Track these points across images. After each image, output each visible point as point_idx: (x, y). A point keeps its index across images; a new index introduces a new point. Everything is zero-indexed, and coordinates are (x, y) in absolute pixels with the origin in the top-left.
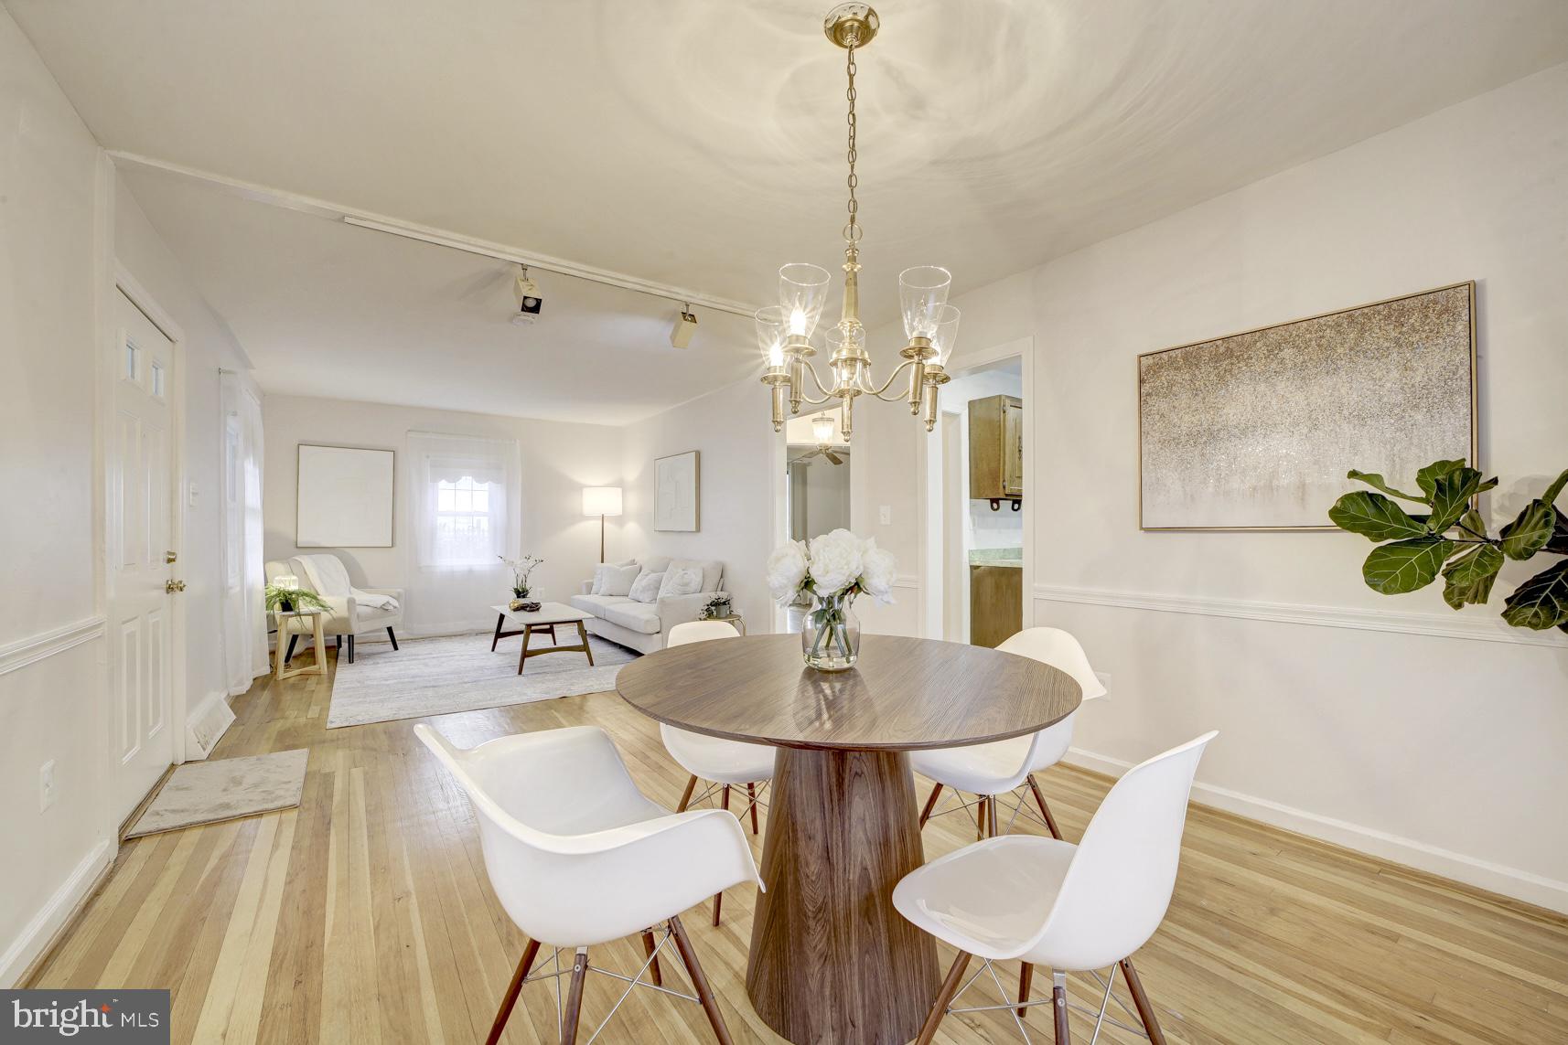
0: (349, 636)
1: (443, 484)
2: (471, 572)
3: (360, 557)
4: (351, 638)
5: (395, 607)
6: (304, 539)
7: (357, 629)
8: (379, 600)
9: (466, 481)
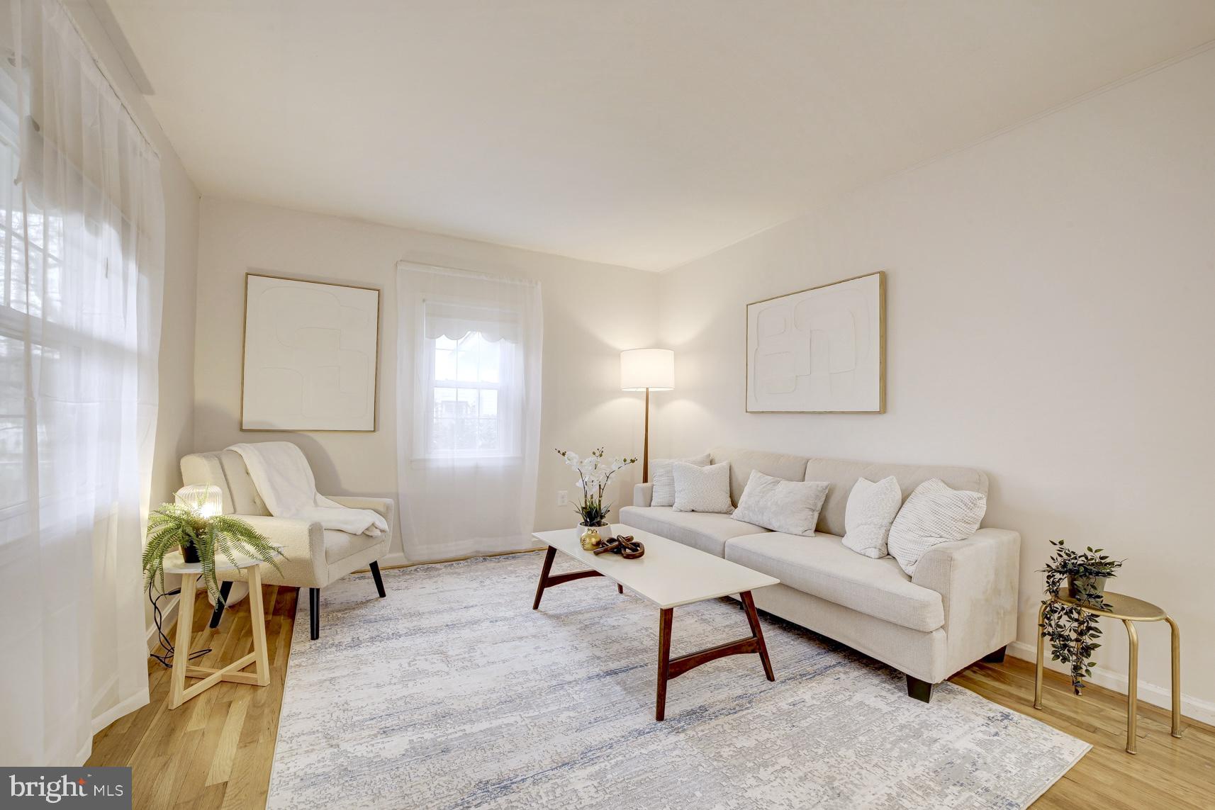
0: (312, 590)
1: (443, 342)
2: (477, 468)
3: (334, 449)
4: (314, 593)
5: (382, 531)
6: (250, 420)
7: (324, 578)
8: (359, 519)
9: (476, 341)
